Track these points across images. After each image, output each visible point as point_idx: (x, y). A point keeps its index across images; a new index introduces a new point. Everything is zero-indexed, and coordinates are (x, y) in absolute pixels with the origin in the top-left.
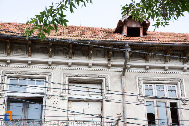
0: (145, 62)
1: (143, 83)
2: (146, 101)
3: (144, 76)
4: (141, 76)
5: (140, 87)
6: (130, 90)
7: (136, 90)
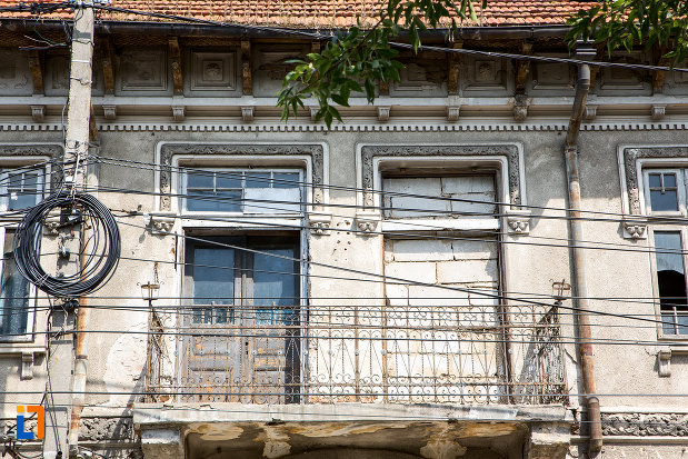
0: (649, 92)
1: (644, 168)
2: (655, 232)
3: (647, 144)
4: (635, 143)
5: (632, 184)
6: (597, 194)
7: (619, 194)
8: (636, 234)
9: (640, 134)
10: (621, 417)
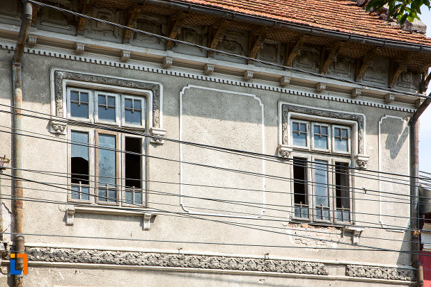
0: (74, 33)
1: (68, 86)
2: (72, 131)
3: (71, 69)
4: (62, 68)
5: (58, 96)
6: (34, 99)
7: (49, 102)
8: (59, 131)
9: (66, 62)
10: (38, 249)
